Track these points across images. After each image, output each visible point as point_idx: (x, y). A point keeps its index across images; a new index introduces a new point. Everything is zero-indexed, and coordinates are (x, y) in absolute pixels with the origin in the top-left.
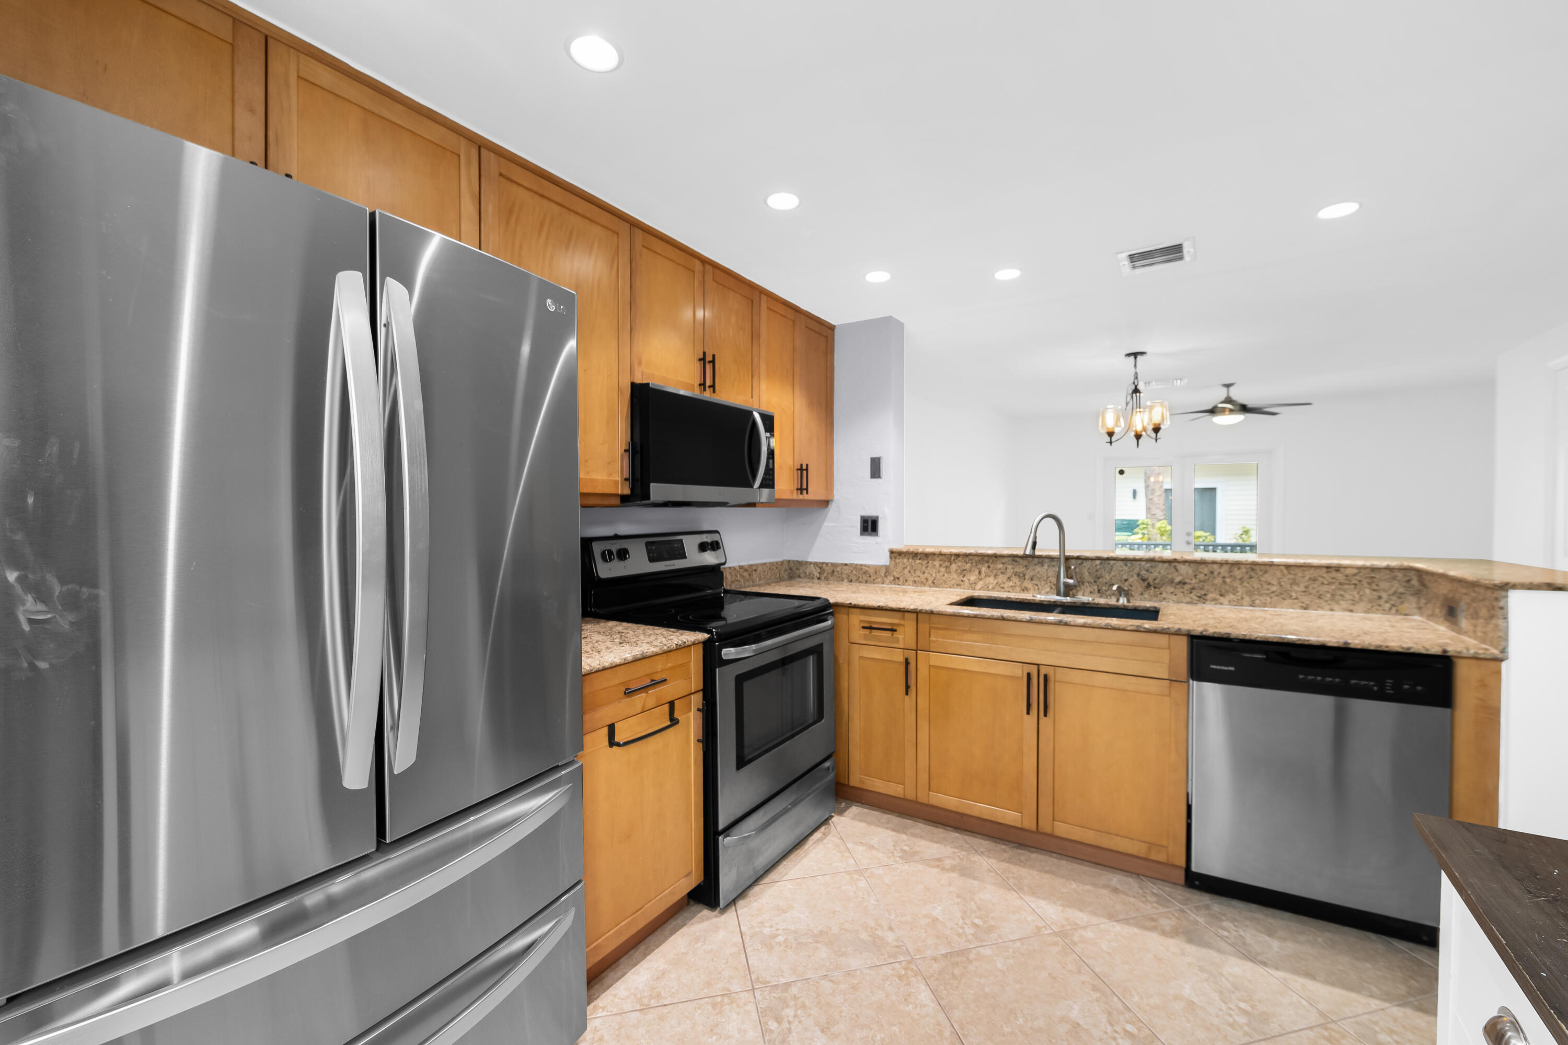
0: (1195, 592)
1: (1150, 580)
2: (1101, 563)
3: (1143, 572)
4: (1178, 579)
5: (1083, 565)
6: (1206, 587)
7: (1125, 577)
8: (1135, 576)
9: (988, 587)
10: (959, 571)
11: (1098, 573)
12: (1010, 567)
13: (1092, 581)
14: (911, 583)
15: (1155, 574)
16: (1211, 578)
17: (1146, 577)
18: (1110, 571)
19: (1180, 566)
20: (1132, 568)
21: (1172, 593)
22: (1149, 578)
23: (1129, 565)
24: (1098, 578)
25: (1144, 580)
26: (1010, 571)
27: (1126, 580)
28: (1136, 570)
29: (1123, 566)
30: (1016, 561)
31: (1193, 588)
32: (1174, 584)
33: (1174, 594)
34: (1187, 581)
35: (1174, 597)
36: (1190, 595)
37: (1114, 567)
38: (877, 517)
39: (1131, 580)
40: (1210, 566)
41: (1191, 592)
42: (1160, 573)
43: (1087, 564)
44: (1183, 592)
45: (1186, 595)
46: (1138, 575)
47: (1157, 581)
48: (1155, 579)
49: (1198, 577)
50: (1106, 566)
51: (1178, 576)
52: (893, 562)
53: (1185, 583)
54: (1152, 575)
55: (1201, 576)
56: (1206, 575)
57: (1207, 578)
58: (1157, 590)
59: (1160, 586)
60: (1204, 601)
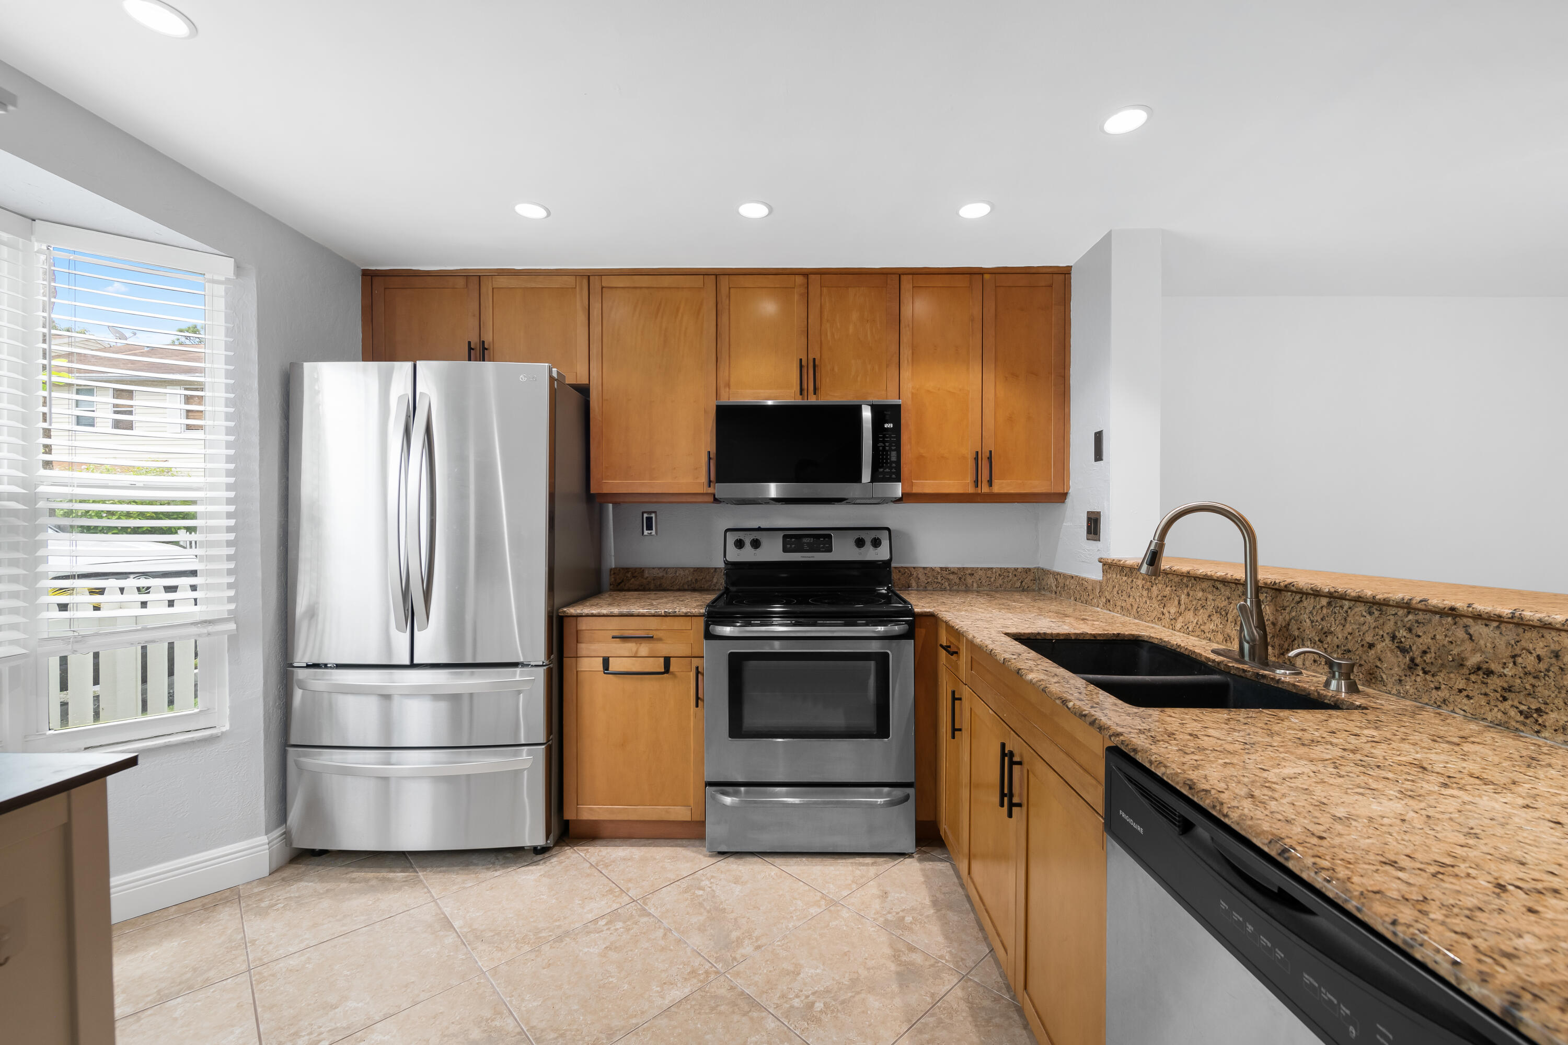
0: (1513, 700)
1: (1416, 653)
2: (1329, 604)
3: (1402, 633)
4: (1474, 660)
5: (1301, 605)
6: (1542, 691)
7: (1369, 638)
8: (1387, 639)
9: (1188, 628)
10: (1159, 598)
11: (1324, 623)
12: (1210, 597)
13: (1317, 639)
14: (1118, 608)
15: (1426, 640)
16: (1555, 669)
17: (1407, 644)
18: (1343, 622)
19: (1477, 629)
20: (1381, 621)
21: (1460, 691)
22: (1414, 648)
23: (1377, 613)
24: (1326, 634)
25: (1404, 650)
26: (1210, 605)
27: (1371, 646)
28: (1389, 627)
29: (1364, 614)
30: (1217, 589)
31: (1509, 689)
32: (1466, 671)
33: (1465, 693)
34: (1493, 666)
35: (1465, 701)
36: (1502, 706)
37: (1351, 613)
38: (1099, 513)
39: (1379, 647)
40: (1551, 636)
41: (1505, 699)
42: (1434, 638)
43: (1308, 603)
44: (1486, 694)
45: (1492, 703)
46: (1394, 638)
47: (1428, 658)
48: (1425, 652)
49: (1519, 660)
50: (1336, 610)
51: (1474, 651)
52: (1105, 578)
53: (1489, 673)
54: (1421, 640)
55: (1529, 661)
56: (1539, 658)
57: (1542, 666)
58: (1428, 677)
59: (1434, 669)
60: (1537, 728)
